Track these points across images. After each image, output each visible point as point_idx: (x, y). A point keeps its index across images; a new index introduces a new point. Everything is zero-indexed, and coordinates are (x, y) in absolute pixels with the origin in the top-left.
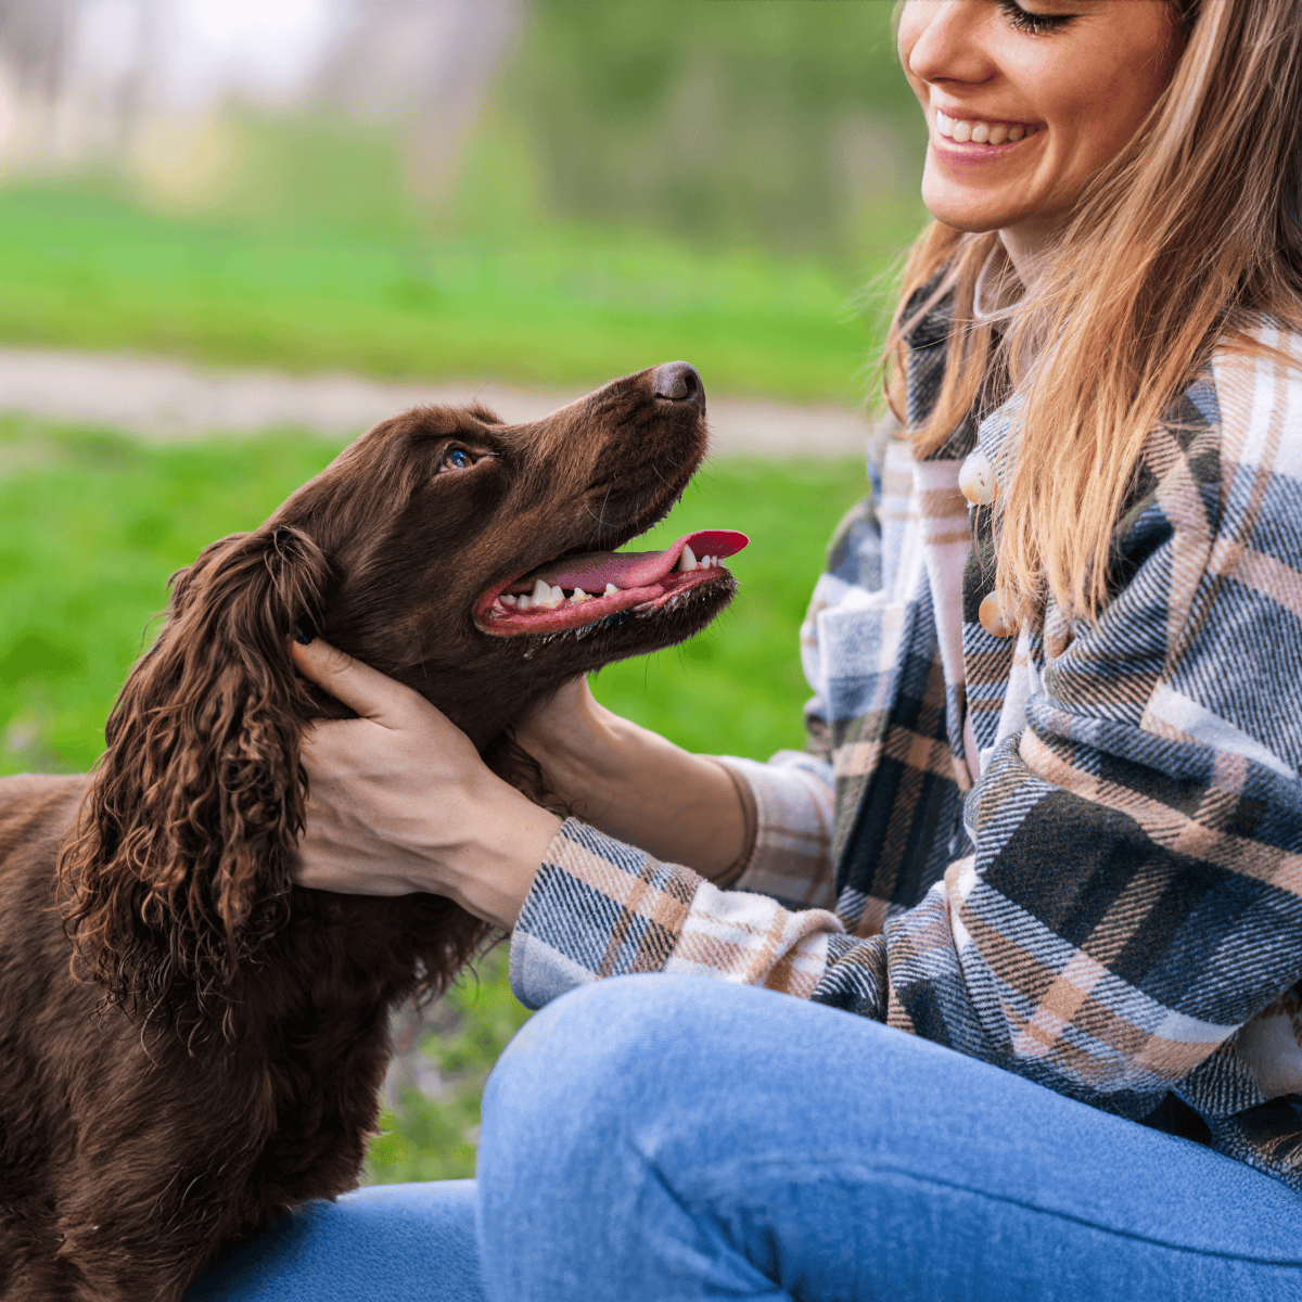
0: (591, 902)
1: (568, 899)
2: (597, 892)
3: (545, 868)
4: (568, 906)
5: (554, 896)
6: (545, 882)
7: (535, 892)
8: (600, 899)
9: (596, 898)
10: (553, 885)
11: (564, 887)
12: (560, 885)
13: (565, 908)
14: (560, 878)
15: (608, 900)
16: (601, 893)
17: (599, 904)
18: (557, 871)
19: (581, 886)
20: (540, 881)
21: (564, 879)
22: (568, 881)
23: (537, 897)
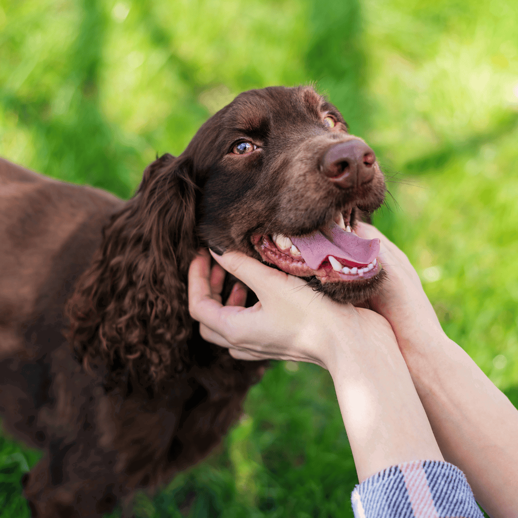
0: (401, 506)
1: (392, 493)
2: (410, 504)
3: (396, 468)
4: (388, 497)
5: (386, 486)
6: (389, 475)
7: (379, 476)
8: (408, 508)
9: (406, 506)
10: (391, 480)
11: (395, 486)
12: (394, 483)
13: (386, 497)
14: (398, 480)
15: (411, 512)
16: (411, 506)
17: (405, 510)
18: (400, 476)
19: (404, 493)
20: (387, 473)
21: (400, 482)
22: (401, 485)
23: (378, 479)
